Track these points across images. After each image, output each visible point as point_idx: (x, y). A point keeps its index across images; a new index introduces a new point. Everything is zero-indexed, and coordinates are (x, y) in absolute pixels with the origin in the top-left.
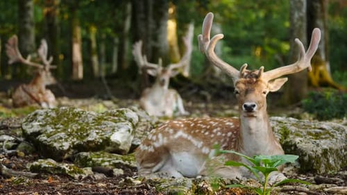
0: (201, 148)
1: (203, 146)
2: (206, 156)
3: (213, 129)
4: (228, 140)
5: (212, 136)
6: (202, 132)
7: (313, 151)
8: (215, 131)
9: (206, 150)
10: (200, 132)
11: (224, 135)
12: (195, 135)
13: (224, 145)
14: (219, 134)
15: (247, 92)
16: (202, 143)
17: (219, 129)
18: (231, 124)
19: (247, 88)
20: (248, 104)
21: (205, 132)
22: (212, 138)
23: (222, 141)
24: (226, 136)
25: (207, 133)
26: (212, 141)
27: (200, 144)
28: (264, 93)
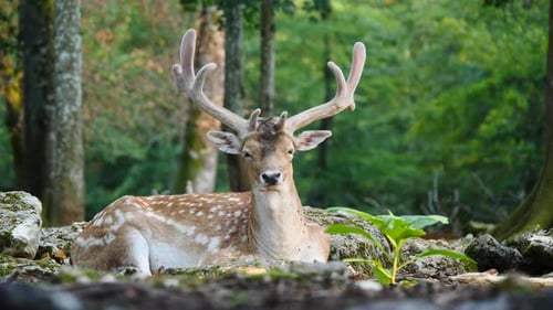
0: (194, 236)
1: (197, 233)
2: (202, 248)
3: (209, 208)
4: (236, 222)
5: (210, 217)
6: (192, 212)
7: (345, 245)
8: (213, 209)
9: (202, 239)
10: (186, 213)
11: (229, 215)
12: (179, 218)
13: (231, 231)
14: (221, 213)
15: (264, 153)
16: (194, 228)
17: (219, 207)
18: (238, 200)
19: (263, 146)
20: (269, 173)
21: (196, 212)
22: (210, 220)
23: (228, 223)
24: (233, 216)
25: (200, 214)
26: (211, 225)
27: (191, 230)
28: (290, 152)
